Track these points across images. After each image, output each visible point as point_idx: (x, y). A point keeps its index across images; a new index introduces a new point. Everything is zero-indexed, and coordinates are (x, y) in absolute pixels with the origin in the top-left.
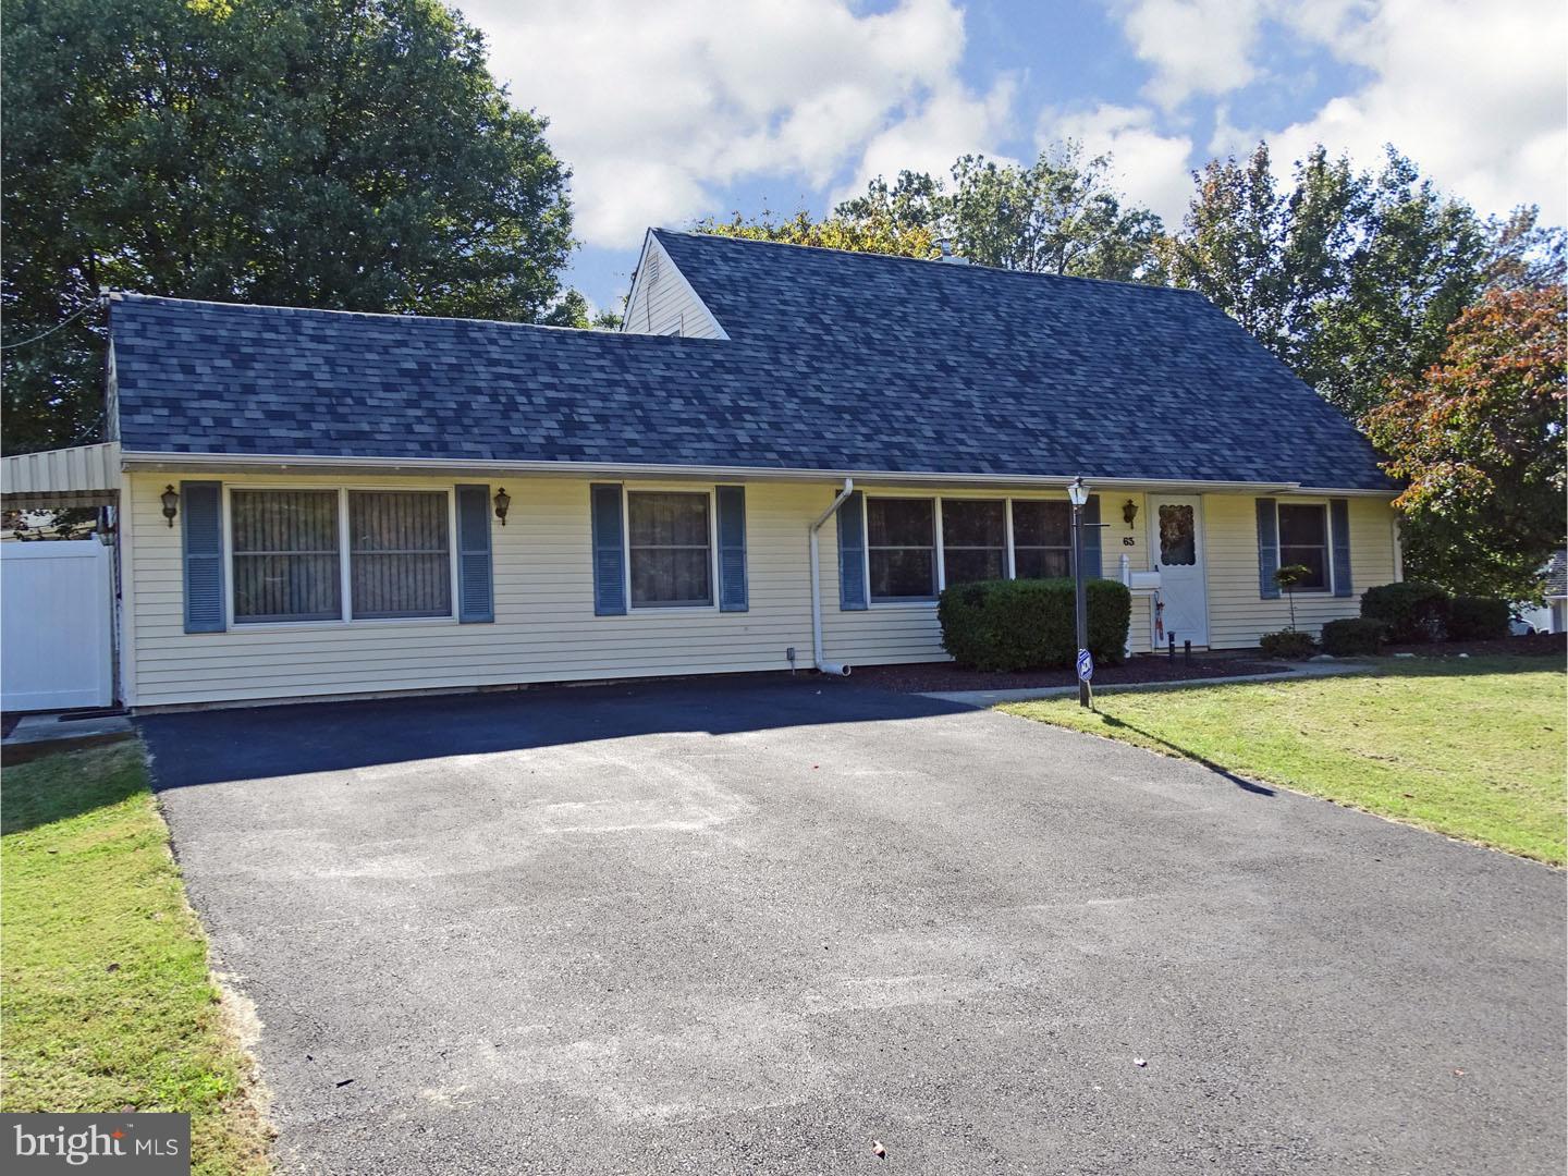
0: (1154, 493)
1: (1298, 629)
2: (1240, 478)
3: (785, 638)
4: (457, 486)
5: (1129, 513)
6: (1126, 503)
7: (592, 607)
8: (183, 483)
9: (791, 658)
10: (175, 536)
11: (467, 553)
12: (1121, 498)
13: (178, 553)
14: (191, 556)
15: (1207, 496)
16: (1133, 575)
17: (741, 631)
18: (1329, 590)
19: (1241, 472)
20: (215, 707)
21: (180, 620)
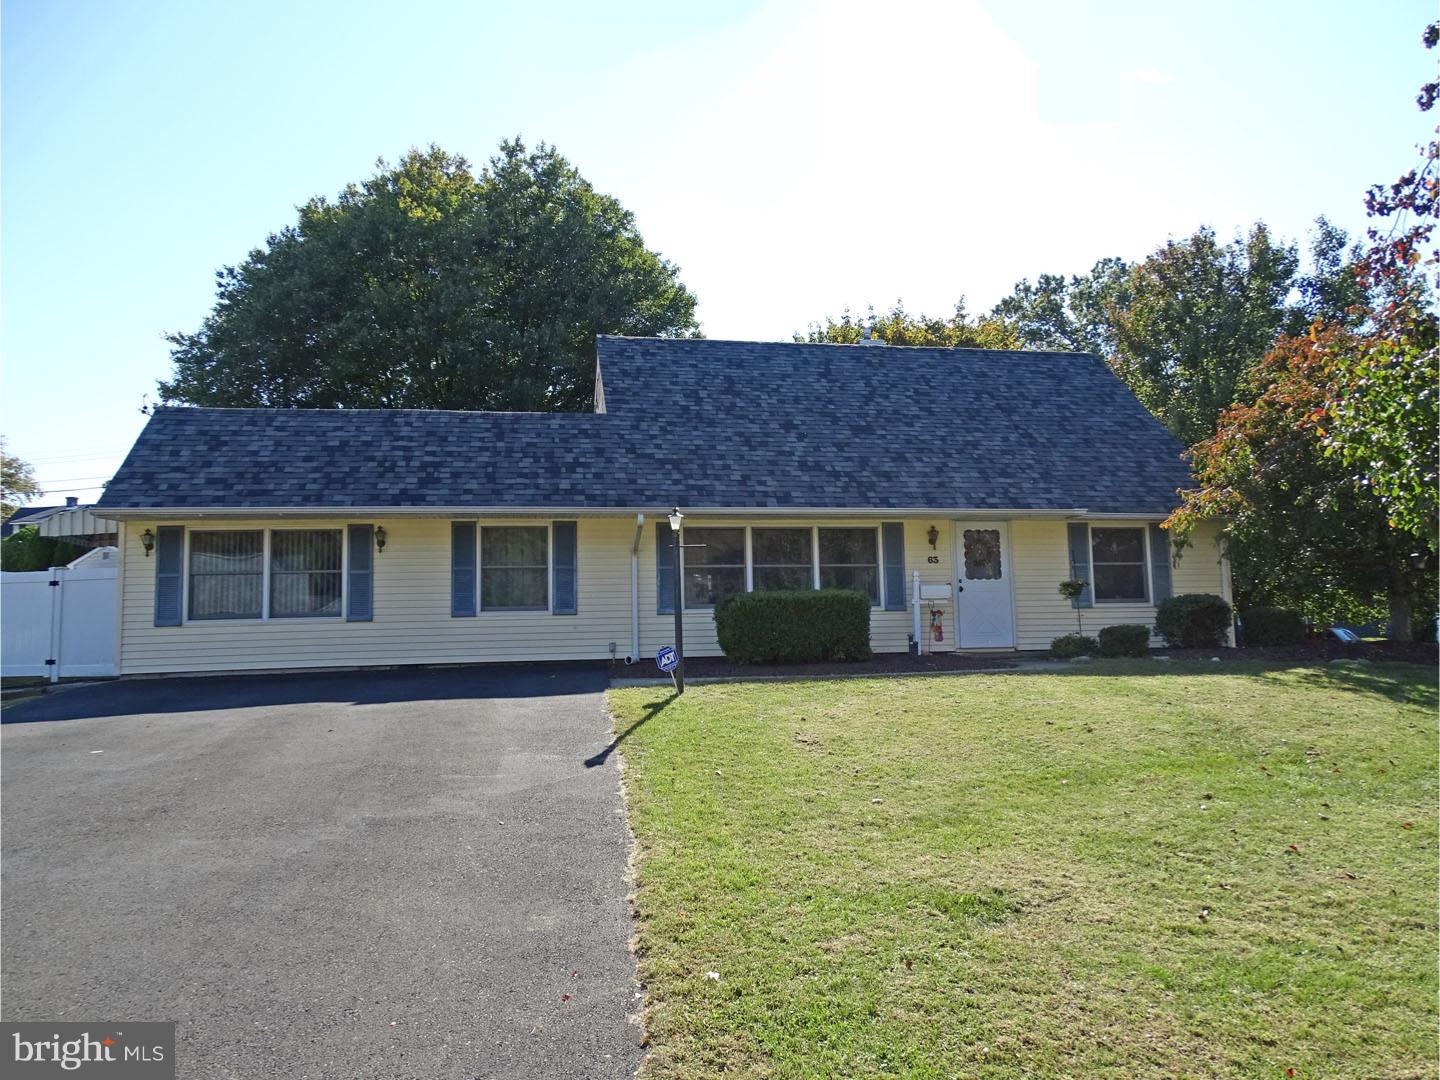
0: (958, 520)
1: (1084, 635)
2: (1028, 506)
3: (608, 635)
4: (350, 526)
5: (933, 536)
6: (930, 529)
7: (449, 611)
8: (159, 527)
9: (613, 651)
10: (152, 562)
11: (353, 572)
12: (927, 525)
13: (153, 573)
14: (162, 575)
15: (1013, 522)
16: (923, 588)
17: (571, 629)
18: (1147, 601)
19: (1031, 501)
20: (170, 676)
21: (152, 618)
